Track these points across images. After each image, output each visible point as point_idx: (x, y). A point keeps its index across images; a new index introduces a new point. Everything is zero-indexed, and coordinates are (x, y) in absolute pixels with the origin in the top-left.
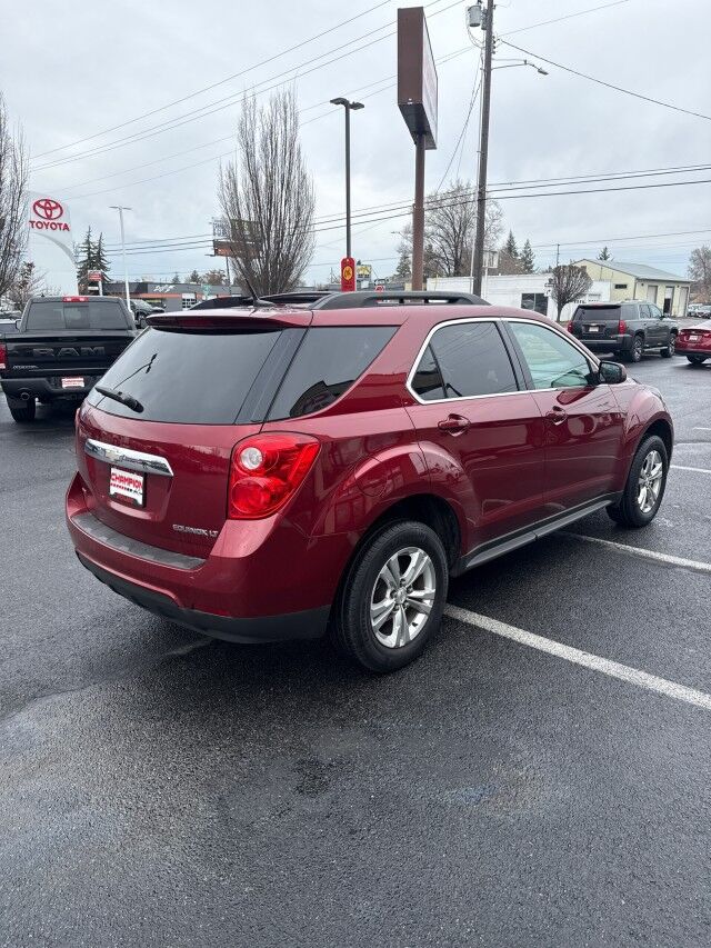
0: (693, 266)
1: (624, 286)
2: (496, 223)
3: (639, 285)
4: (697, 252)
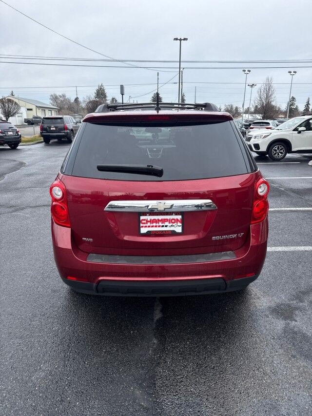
0: (51, 102)
1: (31, 110)
3: (38, 109)
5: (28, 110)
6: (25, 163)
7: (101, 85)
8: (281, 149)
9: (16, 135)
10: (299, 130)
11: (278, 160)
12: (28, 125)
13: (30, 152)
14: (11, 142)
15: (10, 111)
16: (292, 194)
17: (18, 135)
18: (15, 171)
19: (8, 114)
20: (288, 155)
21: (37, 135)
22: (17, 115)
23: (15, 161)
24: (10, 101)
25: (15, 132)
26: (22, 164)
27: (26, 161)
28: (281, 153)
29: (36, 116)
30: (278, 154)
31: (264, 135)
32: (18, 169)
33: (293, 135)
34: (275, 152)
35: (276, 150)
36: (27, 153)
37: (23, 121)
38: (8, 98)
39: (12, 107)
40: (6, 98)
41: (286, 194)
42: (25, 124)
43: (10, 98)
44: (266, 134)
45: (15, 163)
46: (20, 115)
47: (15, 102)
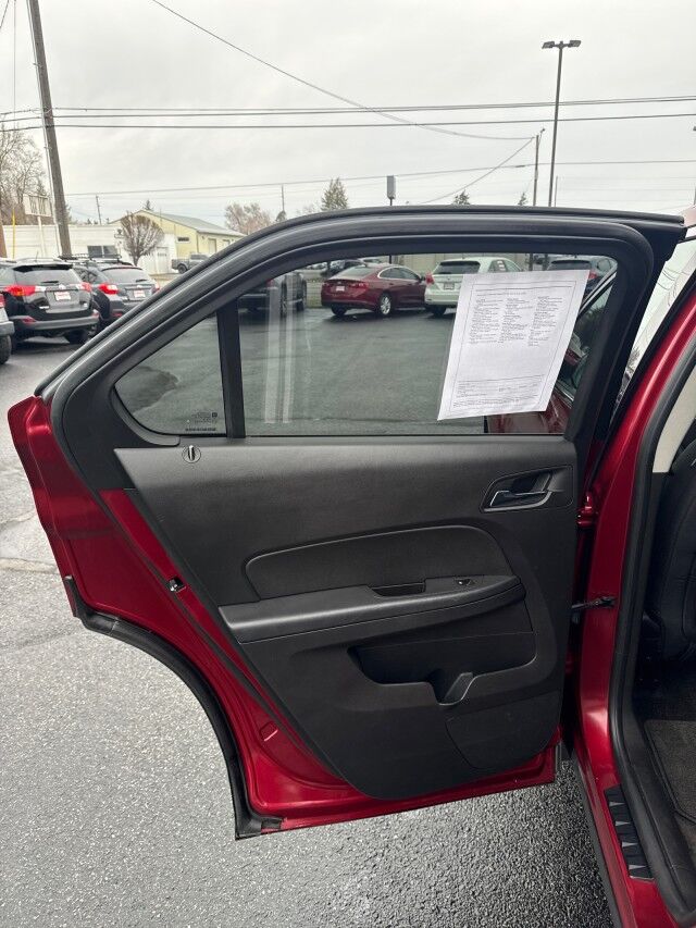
0: (229, 222)
1: (186, 239)
2: (35, 165)
3: (200, 238)
4: (229, 208)
5: (180, 239)
6: (174, 378)
7: (336, 183)
12: (180, 272)
15: (142, 244)
18: (148, 402)
19: (137, 251)
22: (156, 252)
24: (142, 220)
25: (150, 291)
26: (166, 382)
27: (177, 372)
29: (196, 253)
32: (157, 398)
37: (170, 264)
38: (138, 214)
39: (147, 235)
40: (135, 215)
42: (174, 271)
43: (142, 214)
46: (163, 251)
47: (154, 224)
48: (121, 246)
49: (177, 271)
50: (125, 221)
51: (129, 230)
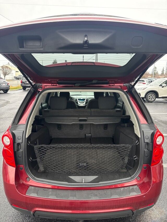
1: (18, 72)
5: (16, 72)
6: (10, 102)
7: (55, 60)
8: (153, 96)
9: (7, 86)
10: (163, 86)
11: (151, 102)
12: (16, 79)
13: (14, 95)
14: (4, 89)
15: (6, 73)
16: (162, 124)
17: (8, 86)
18: (3, 106)
19: (5, 74)
20: (157, 99)
21: (19, 85)
22: (10, 74)
23: (4, 100)
24: (7, 67)
25: (7, 84)
26: (8, 102)
27: (11, 101)
28: (153, 98)
29: (20, 75)
30: (151, 99)
31: (143, 88)
32: (5, 105)
33: (159, 88)
34: (149, 98)
35: (150, 97)
36: (12, 95)
37: (14, 77)
38: (6, 66)
39: (8, 71)
40: (5, 66)
41: (158, 124)
42: (14, 79)
43: (7, 66)
44: (144, 88)
45: (4, 101)
46: (12, 74)
47: (10, 68)
48: (1, 73)
49: (15, 79)
50: (2, 67)
51: (3, 69)
